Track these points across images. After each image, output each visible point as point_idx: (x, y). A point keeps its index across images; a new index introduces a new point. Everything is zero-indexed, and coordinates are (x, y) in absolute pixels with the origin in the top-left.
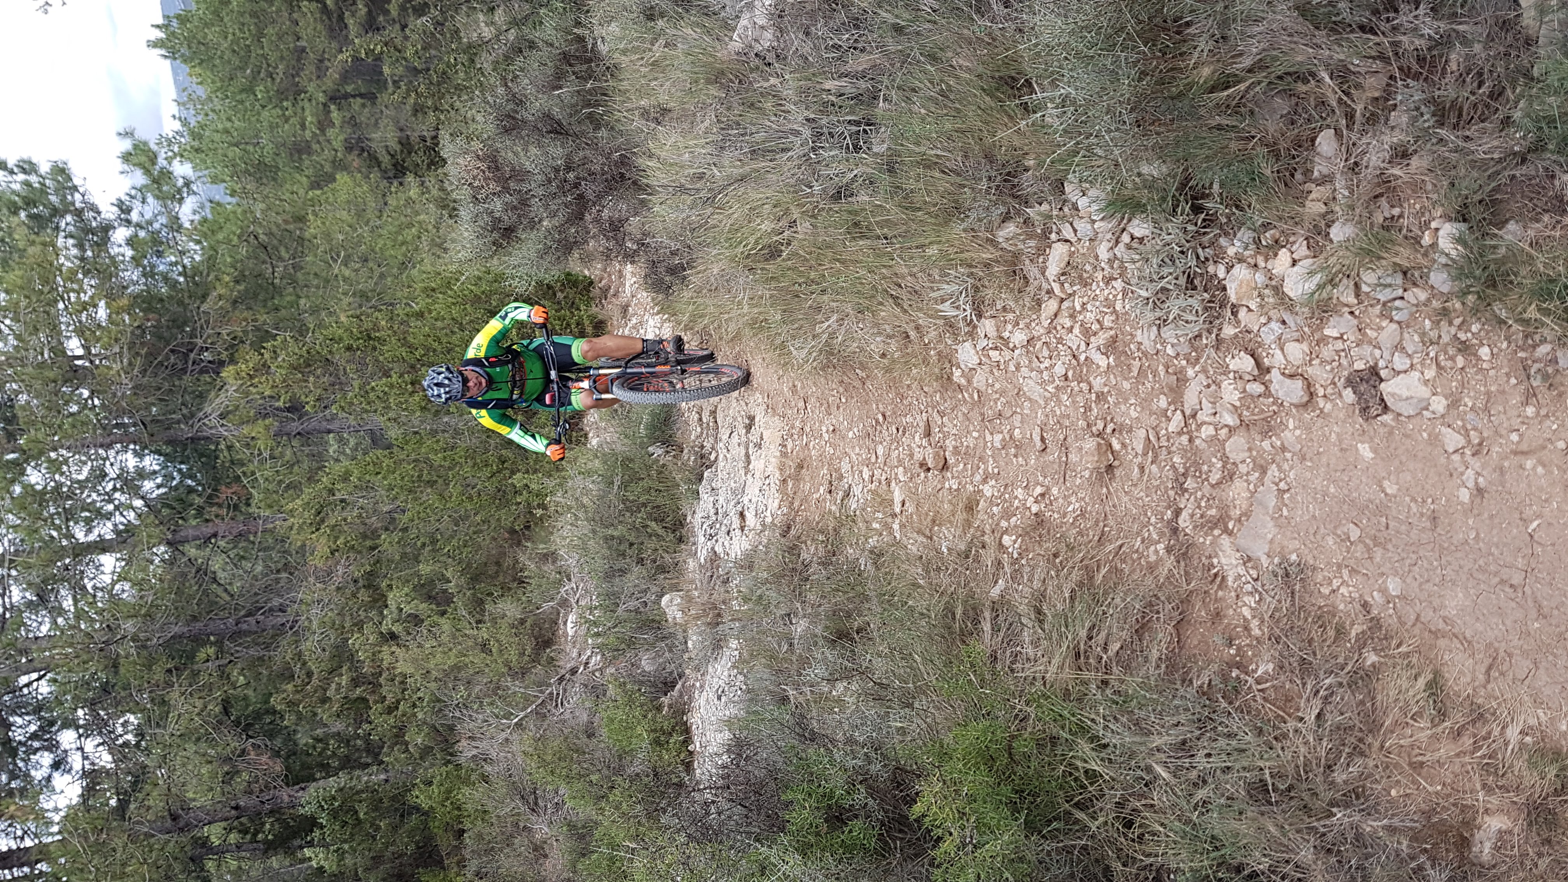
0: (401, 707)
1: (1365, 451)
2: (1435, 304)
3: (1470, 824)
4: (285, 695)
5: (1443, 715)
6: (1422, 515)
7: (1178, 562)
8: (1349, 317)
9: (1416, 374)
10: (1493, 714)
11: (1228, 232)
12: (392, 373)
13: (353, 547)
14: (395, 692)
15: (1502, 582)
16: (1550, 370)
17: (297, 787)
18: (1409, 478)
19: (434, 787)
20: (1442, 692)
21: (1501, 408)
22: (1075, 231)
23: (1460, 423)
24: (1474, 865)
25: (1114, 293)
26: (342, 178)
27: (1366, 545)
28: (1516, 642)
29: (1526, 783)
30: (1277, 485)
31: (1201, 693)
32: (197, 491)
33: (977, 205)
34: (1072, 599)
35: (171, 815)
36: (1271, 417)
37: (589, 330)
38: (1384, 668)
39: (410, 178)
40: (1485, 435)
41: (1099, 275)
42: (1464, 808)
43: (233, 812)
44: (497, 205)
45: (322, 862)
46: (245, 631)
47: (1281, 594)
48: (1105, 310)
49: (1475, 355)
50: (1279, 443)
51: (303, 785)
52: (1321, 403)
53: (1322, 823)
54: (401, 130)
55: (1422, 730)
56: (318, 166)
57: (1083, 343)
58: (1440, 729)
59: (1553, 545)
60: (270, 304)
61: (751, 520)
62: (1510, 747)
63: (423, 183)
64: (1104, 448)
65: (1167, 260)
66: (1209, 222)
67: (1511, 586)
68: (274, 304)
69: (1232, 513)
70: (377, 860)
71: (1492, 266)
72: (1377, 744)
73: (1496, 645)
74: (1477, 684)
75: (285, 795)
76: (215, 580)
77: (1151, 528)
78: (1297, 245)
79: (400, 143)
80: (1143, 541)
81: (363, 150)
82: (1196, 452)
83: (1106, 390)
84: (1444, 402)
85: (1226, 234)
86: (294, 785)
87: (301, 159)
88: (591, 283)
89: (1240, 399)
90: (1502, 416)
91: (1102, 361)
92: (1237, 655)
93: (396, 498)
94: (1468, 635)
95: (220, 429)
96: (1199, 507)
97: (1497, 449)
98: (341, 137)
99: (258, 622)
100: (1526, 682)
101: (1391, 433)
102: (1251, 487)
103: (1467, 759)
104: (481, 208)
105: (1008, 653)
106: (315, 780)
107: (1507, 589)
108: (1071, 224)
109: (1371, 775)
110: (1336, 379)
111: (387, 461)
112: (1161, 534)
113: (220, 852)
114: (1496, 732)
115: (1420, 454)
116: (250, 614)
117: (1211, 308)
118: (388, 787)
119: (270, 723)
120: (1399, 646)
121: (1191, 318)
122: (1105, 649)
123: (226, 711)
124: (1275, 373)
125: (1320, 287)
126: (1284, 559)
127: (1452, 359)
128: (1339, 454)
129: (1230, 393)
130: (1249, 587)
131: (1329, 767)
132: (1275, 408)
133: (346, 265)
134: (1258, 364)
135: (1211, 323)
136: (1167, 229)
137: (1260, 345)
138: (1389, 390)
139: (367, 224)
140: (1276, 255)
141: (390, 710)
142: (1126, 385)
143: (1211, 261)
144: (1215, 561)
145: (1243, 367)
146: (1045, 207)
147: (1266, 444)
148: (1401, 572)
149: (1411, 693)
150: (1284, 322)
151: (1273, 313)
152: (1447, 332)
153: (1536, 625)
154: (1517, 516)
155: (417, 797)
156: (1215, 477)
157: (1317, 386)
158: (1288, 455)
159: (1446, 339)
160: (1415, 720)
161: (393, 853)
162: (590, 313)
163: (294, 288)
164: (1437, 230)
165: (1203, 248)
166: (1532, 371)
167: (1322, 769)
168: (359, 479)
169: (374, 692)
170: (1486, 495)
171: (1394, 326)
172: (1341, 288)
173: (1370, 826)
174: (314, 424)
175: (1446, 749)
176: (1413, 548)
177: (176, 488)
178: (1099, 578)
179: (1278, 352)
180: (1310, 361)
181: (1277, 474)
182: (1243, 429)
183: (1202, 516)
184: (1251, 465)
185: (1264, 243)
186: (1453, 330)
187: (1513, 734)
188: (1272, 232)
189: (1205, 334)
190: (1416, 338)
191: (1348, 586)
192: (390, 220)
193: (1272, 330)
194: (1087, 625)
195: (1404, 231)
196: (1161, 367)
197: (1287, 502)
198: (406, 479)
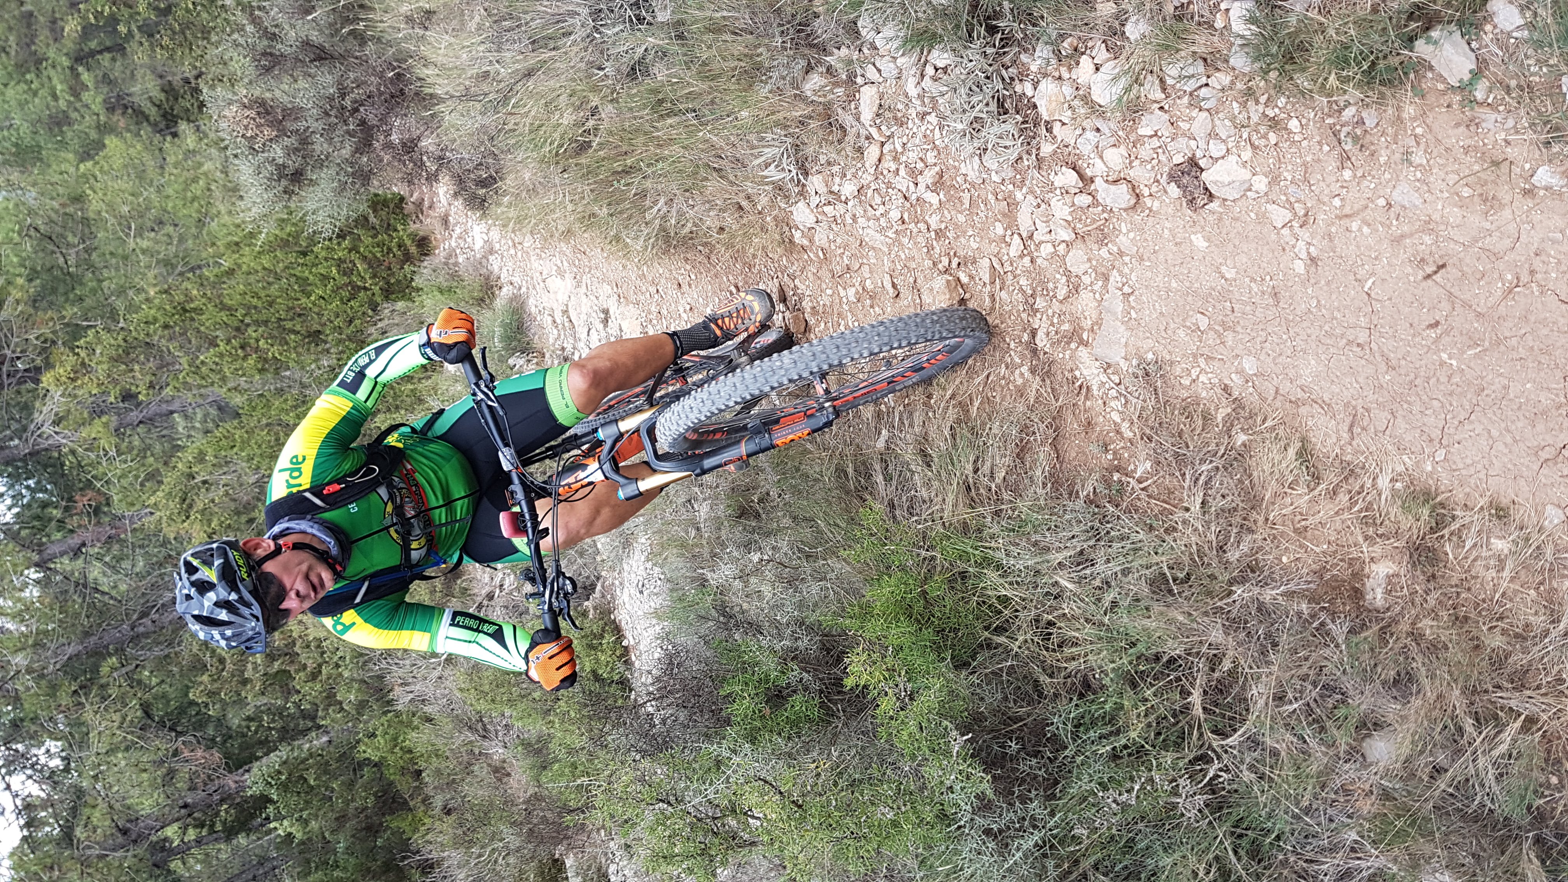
0: (324, 671)
1: (1199, 241)
2: (1240, 86)
3: (1358, 576)
4: (202, 688)
5: (1317, 478)
6: (1263, 293)
7: (1043, 380)
8: (1160, 113)
9: (1232, 158)
10: (1363, 468)
11: (1027, 45)
12: (219, 342)
13: (229, 526)
14: (314, 658)
15: (1349, 343)
16: (1358, 131)
17: (241, 771)
18: (1245, 260)
19: (379, 738)
20: (1312, 456)
21: (1319, 177)
22: (879, 71)
23: (1283, 198)
24: (1370, 611)
25: (931, 128)
26: (111, 142)
27: (1216, 332)
28: (1371, 397)
29: (1404, 527)
30: (1121, 290)
31: (1089, 502)
32: (53, 502)
33: (775, 63)
34: (953, 436)
35: (120, 830)
36: (1103, 225)
37: (413, 250)
38: (1254, 445)
39: (183, 126)
40: (1309, 205)
41: (913, 112)
42: (1351, 562)
43: (183, 811)
44: (278, 152)
45: (288, 830)
46: (142, 634)
47: (1145, 394)
48: (925, 147)
49: (1286, 129)
50: (1115, 249)
51: (247, 767)
52: (1148, 202)
53: (1225, 601)
54: (161, 77)
55: (1301, 497)
56: (83, 135)
57: (911, 184)
58: (1316, 492)
59: (1390, 299)
60: (71, 296)
62: (1383, 497)
63: (198, 129)
64: (954, 284)
65: (974, 88)
66: (1007, 41)
67: (1359, 345)
68: (76, 295)
69: (1083, 324)
70: (341, 819)
71: (1287, 42)
72: (1261, 519)
73: (1354, 403)
74: (1342, 442)
75: (230, 782)
76: (97, 590)
77: (1012, 353)
78: (1096, 49)
79: (163, 90)
80: (1007, 368)
81: (126, 107)
82: (1040, 271)
83: (943, 226)
84: (1266, 181)
85: (1026, 50)
86: (237, 769)
87: (62, 132)
88: (402, 199)
89: (1071, 213)
90: (1322, 184)
91: (932, 198)
92: (1114, 459)
93: (258, 468)
94: (1326, 399)
95: (57, 437)
96: (1052, 324)
97: (1322, 217)
98: (99, 99)
99: (154, 622)
100: (1387, 432)
101: (1220, 219)
102: (1097, 295)
103: (1346, 515)
104: (261, 157)
105: (904, 498)
106: (258, 759)
107: (1355, 349)
108: (874, 65)
109: (1261, 548)
110: (1159, 177)
111: (238, 434)
112: (1022, 357)
113: (183, 851)
114: (1368, 485)
115: (1251, 234)
116: (144, 615)
117: (1026, 128)
118: (332, 749)
119: (197, 714)
120: (1264, 421)
121: (1008, 143)
122: (992, 477)
123: (148, 714)
124: (1098, 181)
125: (1128, 90)
126: (1142, 360)
127: (1265, 136)
128: (1175, 249)
129: (1060, 209)
130: (1113, 393)
131: (1221, 548)
132: (1106, 215)
133: (141, 235)
134: (1081, 176)
135: (1029, 144)
136: (967, 55)
137: (1079, 157)
138: (1211, 178)
139: (151, 185)
140: (1078, 63)
141: (314, 676)
142: (961, 218)
143: (1017, 81)
144: (1077, 373)
145: (1067, 181)
146: (844, 51)
147: (1104, 252)
148: (1254, 351)
149: (1284, 465)
150: (1098, 130)
151: (1087, 124)
152: (1255, 112)
153: (1388, 377)
154: (1352, 277)
155: (364, 752)
156: (1062, 293)
157: (1142, 187)
158: (1127, 259)
159: (1255, 118)
160: (1293, 489)
161: (356, 809)
162: (409, 231)
163: (93, 272)
164: (1227, 10)
165: (1006, 69)
166: (1342, 135)
167: (1215, 552)
168: (216, 457)
169: (292, 662)
170: (1319, 263)
171: (1205, 114)
172: (1147, 86)
173: (1268, 595)
174: (153, 408)
175: (1326, 509)
176: (1261, 326)
177: (29, 506)
178: (974, 411)
179: (1098, 161)
180: (1131, 163)
181: (1119, 279)
182: (1079, 241)
183: (1057, 333)
184: (1093, 275)
185: (1064, 53)
186: (1261, 108)
187: (1383, 482)
188: (1069, 40)
189: (1025, 157)
190: (1227, 122)
191: (1207, 373)
192: (172, 177)
193: (1089, 140)
194: (972, 459)
195: (1196, 18)
196: (990, 196)
197: (1133, 304)
198: (264, 446)
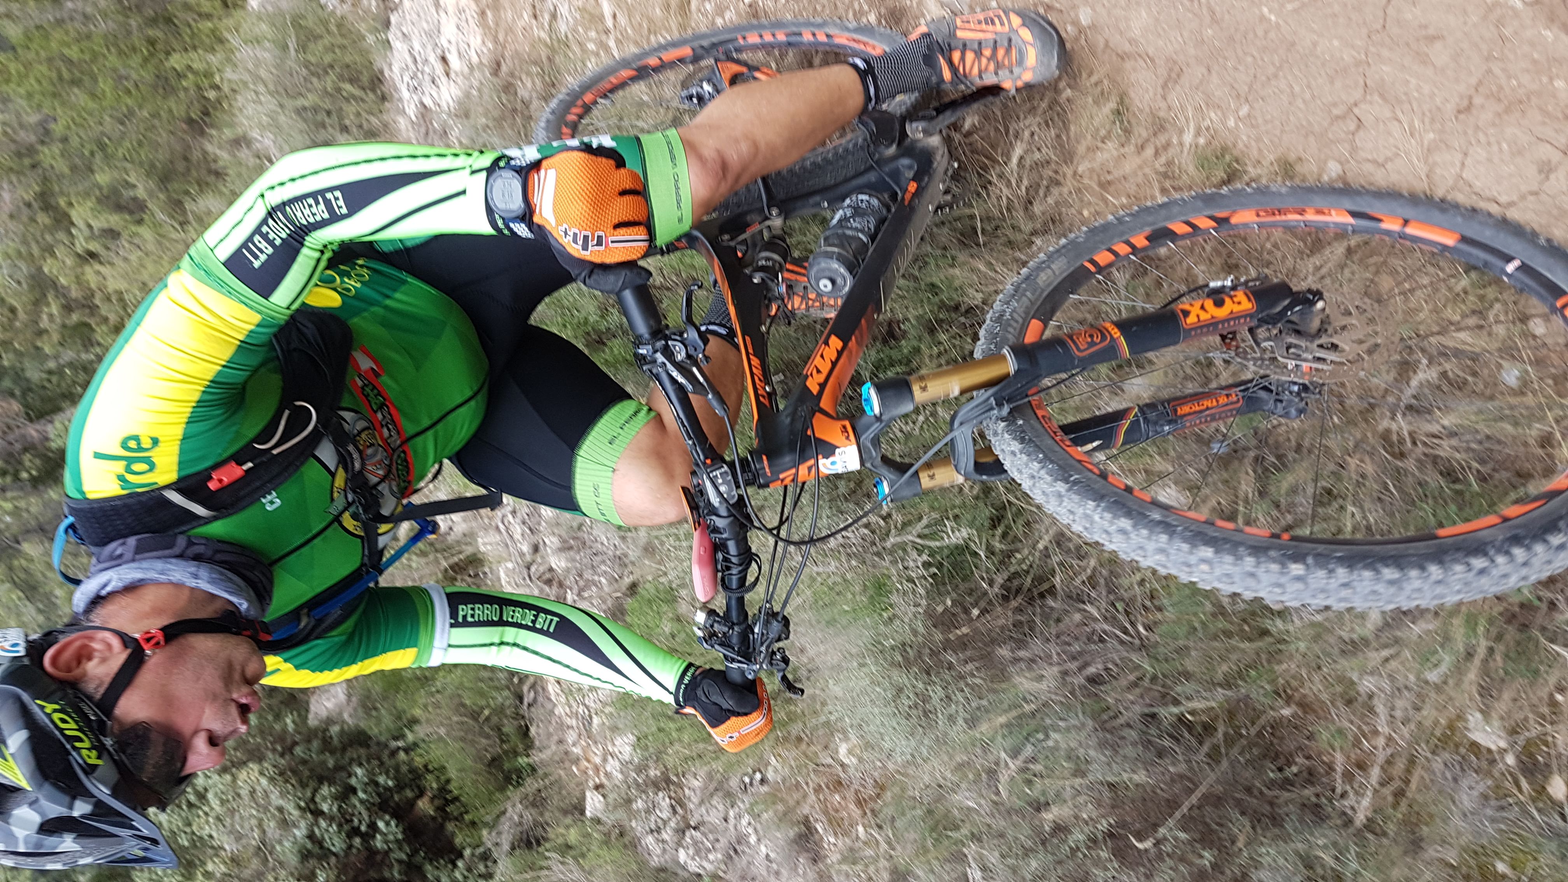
5: (1128, 133)
10: (1172, 123)
20: (1127, 111)
51: (47, 419)
61: (455, 63)
62: (1186, 151)
72: (1070, 172)
73: (1175, 57)
94: (1150, 53)
106: (61, 410)
109: (1065, 202)
114: (1174, 139)
153: (1210, 31)
167: (1023, 205)
175: (1131, 164)
